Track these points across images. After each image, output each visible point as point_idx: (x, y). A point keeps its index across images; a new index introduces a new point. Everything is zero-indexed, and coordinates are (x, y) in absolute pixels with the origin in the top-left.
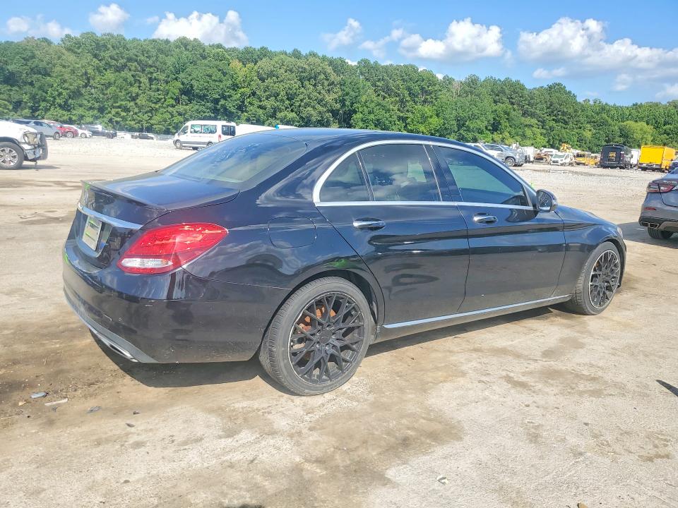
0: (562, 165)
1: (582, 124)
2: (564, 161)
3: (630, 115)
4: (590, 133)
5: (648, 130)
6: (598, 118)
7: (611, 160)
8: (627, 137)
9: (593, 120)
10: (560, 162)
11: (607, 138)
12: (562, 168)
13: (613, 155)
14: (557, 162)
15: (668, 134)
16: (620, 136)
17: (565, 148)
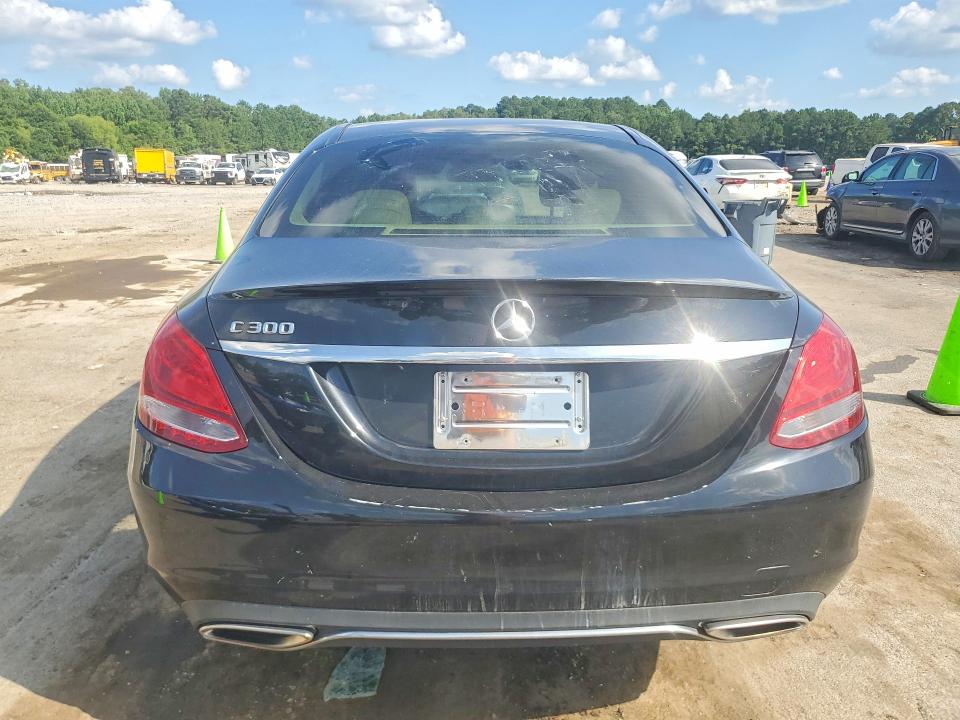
0: (19, 182)
1: (10, 117)
2: (21, 177)
3: (77, 106)
4: (26, 131)
5: (110, 127)
6: (33, 108)
7: (99, 171)
8: (84, 138)
9: (25, 112)
10: (16, 178)
11: (56, 140)
12: (22, 187)
13: (98, 163)
14: (10, 178)
15: (136, 133)
16: (74, 137)
17: (13, 156)
